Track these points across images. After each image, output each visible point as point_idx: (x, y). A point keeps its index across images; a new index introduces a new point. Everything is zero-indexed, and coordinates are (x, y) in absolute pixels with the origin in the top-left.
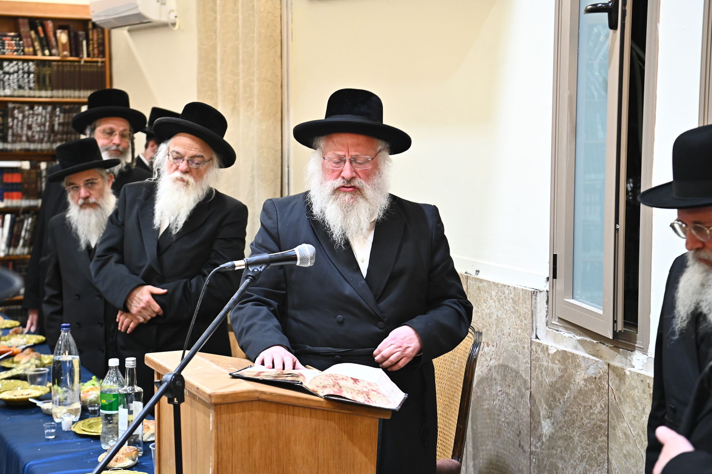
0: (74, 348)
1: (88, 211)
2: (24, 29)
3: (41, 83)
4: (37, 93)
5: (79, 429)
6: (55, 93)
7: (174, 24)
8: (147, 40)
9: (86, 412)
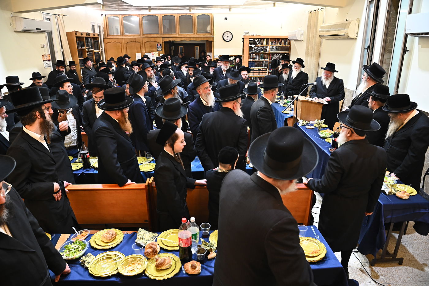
0: (283, 95)
1: (286, 75)
2: (277, 40)
3: (278, 50)
4: (278, 52)
5: (284, 106)
6: (281, 52)
7: (302, 41)
8: (297, 42)
9: (284, 104)
